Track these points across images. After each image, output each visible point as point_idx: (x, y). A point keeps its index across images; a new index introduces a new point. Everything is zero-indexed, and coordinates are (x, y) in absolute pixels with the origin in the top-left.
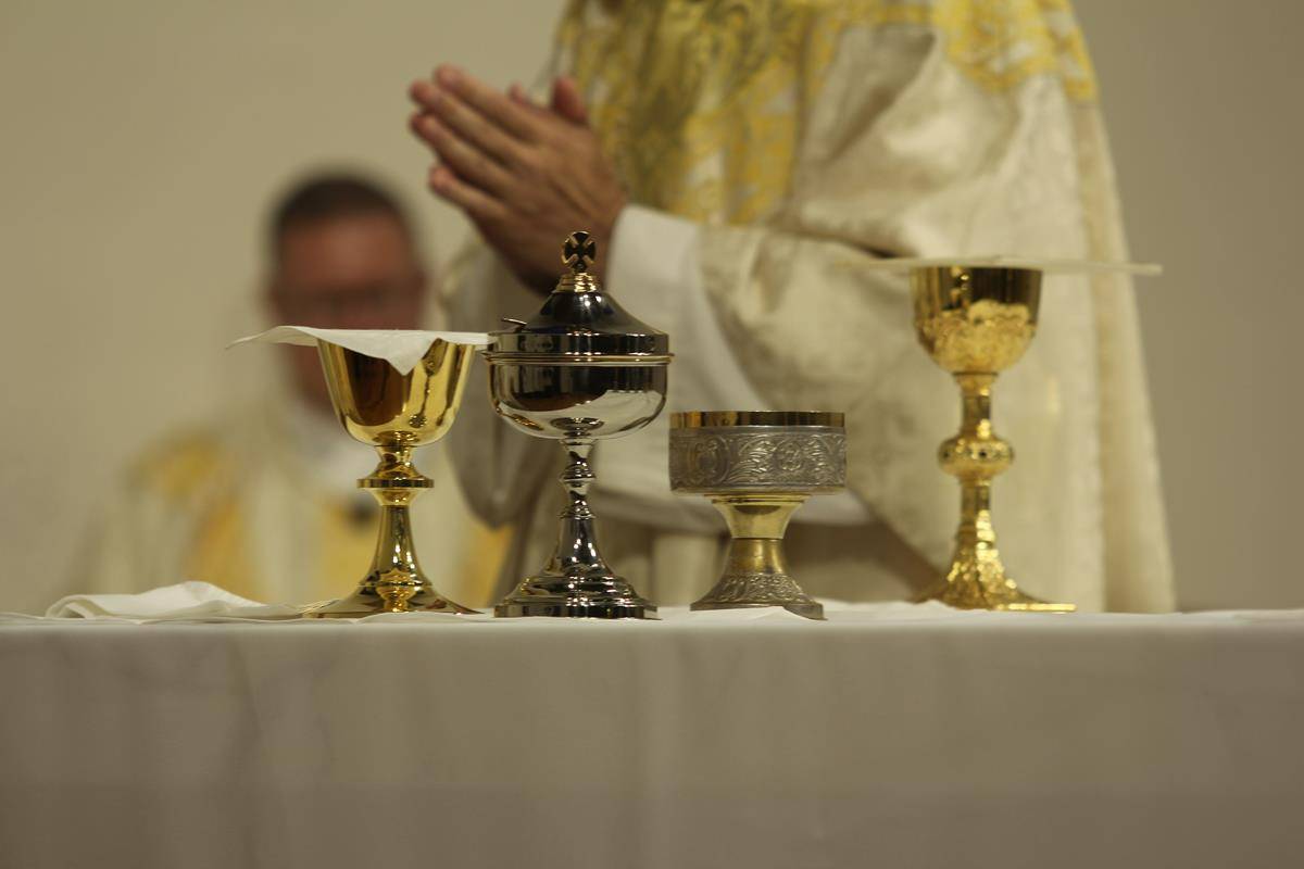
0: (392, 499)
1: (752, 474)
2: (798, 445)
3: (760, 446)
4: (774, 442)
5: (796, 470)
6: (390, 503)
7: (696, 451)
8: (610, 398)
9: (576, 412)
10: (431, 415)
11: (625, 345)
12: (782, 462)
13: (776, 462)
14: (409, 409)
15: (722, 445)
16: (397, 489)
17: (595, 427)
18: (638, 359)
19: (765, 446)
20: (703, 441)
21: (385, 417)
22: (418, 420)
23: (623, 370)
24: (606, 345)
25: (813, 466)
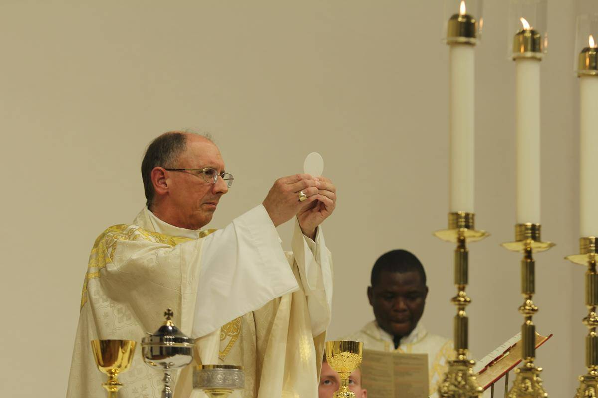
0: (111, 389)
1: (217, 383)
2: (231, 374)
3: (220, 374)
4: (224, 374)
5: (230, 382)
6: (111, 390)
7: (201, 376)
8: (177, 356)
9: (167, 360)
10: (123, 365)
11: (182, 340)
12: (226, 380)
13: (224, 380)
14: (117, 363)
15: (208, 374)
16: (113, 386)
17: (172, 365)
18: (186, 345)
19: (222, 375)
20: (203, 373)
21: (110, 365)
22: (119, 366)
23: (181, 348)
24: (175, 340)
25: (235, 381)
